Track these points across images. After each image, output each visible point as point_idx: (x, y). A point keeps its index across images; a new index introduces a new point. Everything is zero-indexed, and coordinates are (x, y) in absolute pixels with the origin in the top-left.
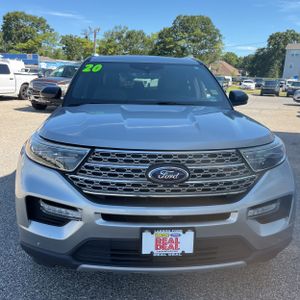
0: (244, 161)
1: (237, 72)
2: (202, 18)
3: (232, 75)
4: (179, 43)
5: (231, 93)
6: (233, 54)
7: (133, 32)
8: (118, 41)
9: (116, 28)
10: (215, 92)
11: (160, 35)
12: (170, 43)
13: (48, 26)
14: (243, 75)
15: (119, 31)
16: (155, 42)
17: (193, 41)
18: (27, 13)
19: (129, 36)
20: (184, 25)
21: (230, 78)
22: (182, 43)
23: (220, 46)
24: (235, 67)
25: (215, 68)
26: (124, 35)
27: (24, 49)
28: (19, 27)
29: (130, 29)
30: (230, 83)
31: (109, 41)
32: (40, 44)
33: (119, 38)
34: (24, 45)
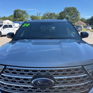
0: (86, 73)
1: (85, 24)
2: (73, 8)
3: (83, 25)
4: (66, 16)
5: (81, 33)
6: (84, 19)
7: (52, 13)
8: (47, 16)
9: (46, 12)
10: (74, 33)
11: (60, 14)
12: (63, 16)
13: (26, 13)
14: (87, 25)
15: (47, 13)
16: (59, 16)
17: (71, 15)
18: (21, 10)
19: (50, 15)
20: (68, 10)
21: (83, 26)
22: (67, 16)
23: (79, 16)
24: (84, 22)
25: (78, 23)
26: (49, 14)
27: (20, 20)
28: (18, 14)
29: (51, 13)
30: (83, 28)
31: (44, 16)
32: (24, 18)
33: (47, 15)
34: (20, 19)
